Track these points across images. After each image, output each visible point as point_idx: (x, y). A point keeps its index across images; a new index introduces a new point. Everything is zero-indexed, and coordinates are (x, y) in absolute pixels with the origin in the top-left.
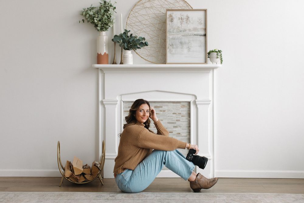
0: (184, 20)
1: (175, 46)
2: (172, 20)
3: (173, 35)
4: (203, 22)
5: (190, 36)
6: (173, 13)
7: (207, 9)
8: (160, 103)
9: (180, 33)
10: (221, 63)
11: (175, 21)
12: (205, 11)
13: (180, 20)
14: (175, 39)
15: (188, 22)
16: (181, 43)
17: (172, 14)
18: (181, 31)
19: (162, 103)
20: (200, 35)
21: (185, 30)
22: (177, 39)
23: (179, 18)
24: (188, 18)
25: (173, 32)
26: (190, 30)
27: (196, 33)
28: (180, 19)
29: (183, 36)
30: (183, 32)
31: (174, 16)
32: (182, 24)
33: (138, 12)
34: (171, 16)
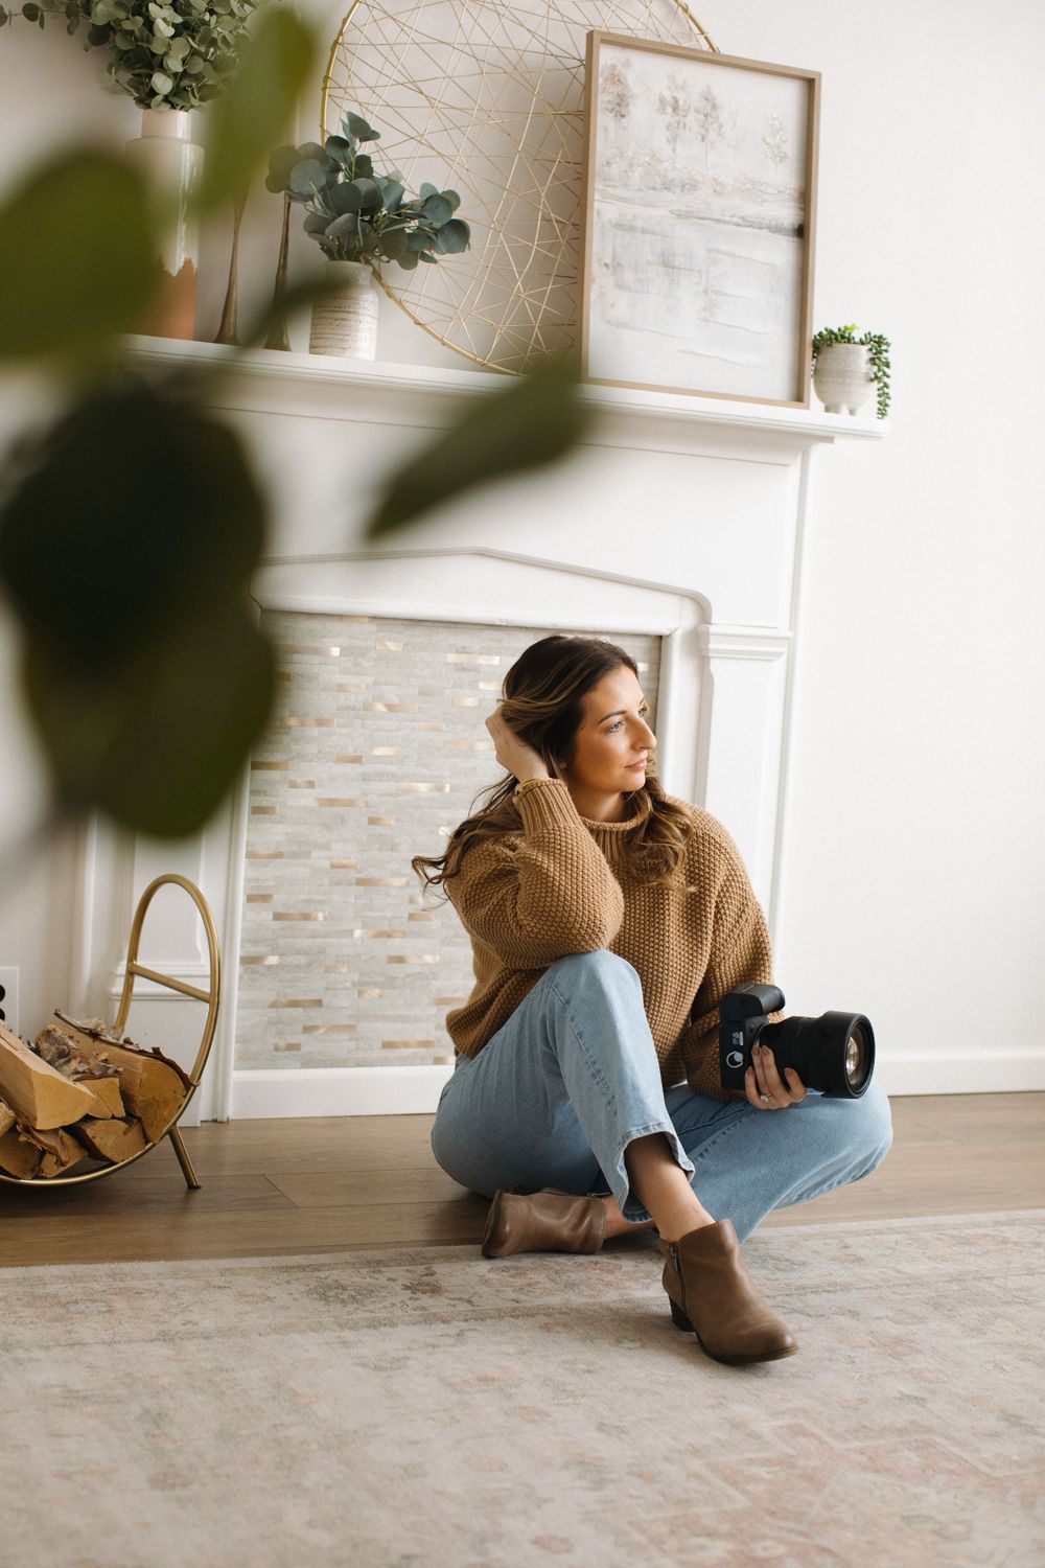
0: (692, 120)
1: (628, 276)
2: (620, 107)
3: (623, 199)
4: (791, 146)
5: (718, 221)
6: (627, 64)
7: (820, 75)
8: (487, 633)
9: (666, 195)
10: (882, 413)
11: (641, 111)
12: (810, 84)
13: (668, 117)
14: (632, 229)
15: (712, 135)
16: (667, 263)
17: (620, 67)
18: (667, 187)
19: (496, 634)
20: (770, 228)
21: (691, 185)
22: (644, 232)
23: (662, 101)
24: (710, 108)
25: (626, 185)
26: (719, 189)
27: (750, 209)
28: (669, 110)
29: (679, 216)
30: (678, 190)
31: (631, 78)
32: (675, 140)
33: (401, 18)
34: (616, 78)
